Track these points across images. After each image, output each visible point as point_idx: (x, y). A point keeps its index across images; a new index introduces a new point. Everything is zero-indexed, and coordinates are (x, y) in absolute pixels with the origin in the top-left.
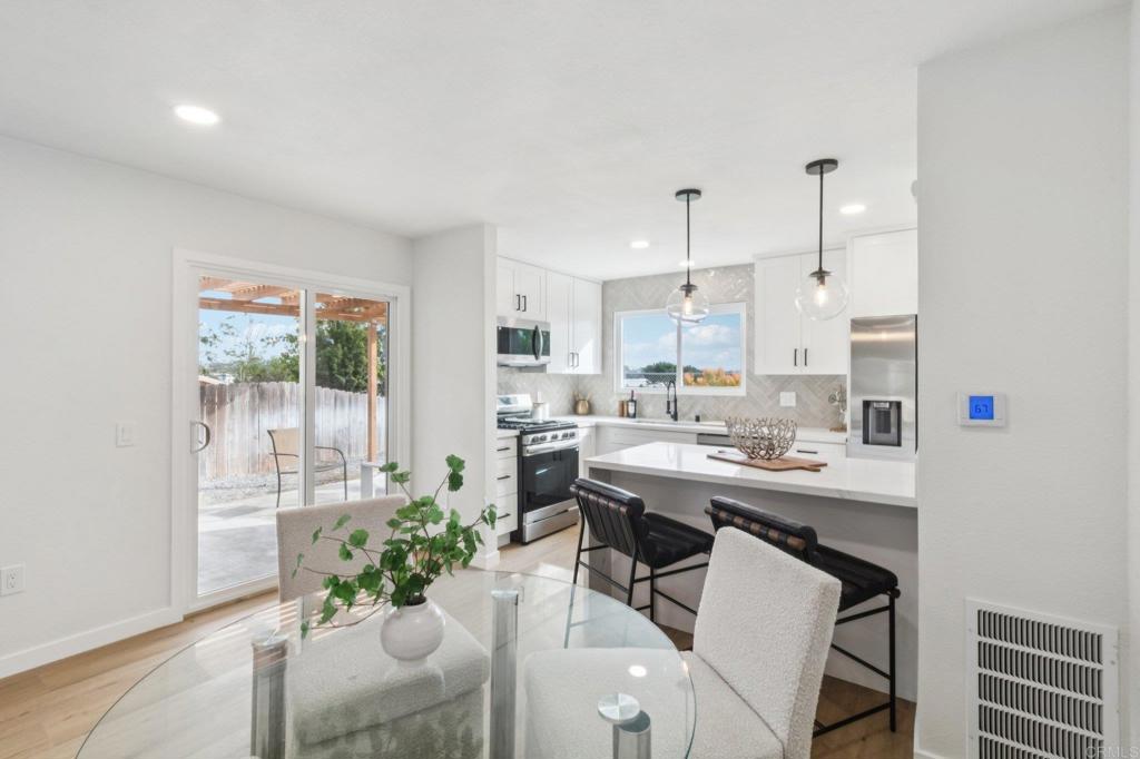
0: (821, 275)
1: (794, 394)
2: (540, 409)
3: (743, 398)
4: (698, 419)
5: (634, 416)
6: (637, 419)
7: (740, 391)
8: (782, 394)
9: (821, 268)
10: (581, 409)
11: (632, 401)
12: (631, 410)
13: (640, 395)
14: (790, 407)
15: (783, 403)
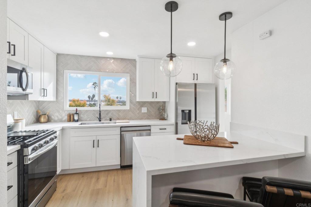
0: (225, 61)
1: (146, 108)
2: (20, 124)
3: (128, 110)
4: (111, 120)
5: (77, 121)
6: (79, 123)
7: (127, 107)
8: (142, 108)
9: (225, 58)
10: (42, 119)
11: (76, 113)
12: (76, 118)
13: (80, 111)
14: (145, 113)
15: (143, 112)
